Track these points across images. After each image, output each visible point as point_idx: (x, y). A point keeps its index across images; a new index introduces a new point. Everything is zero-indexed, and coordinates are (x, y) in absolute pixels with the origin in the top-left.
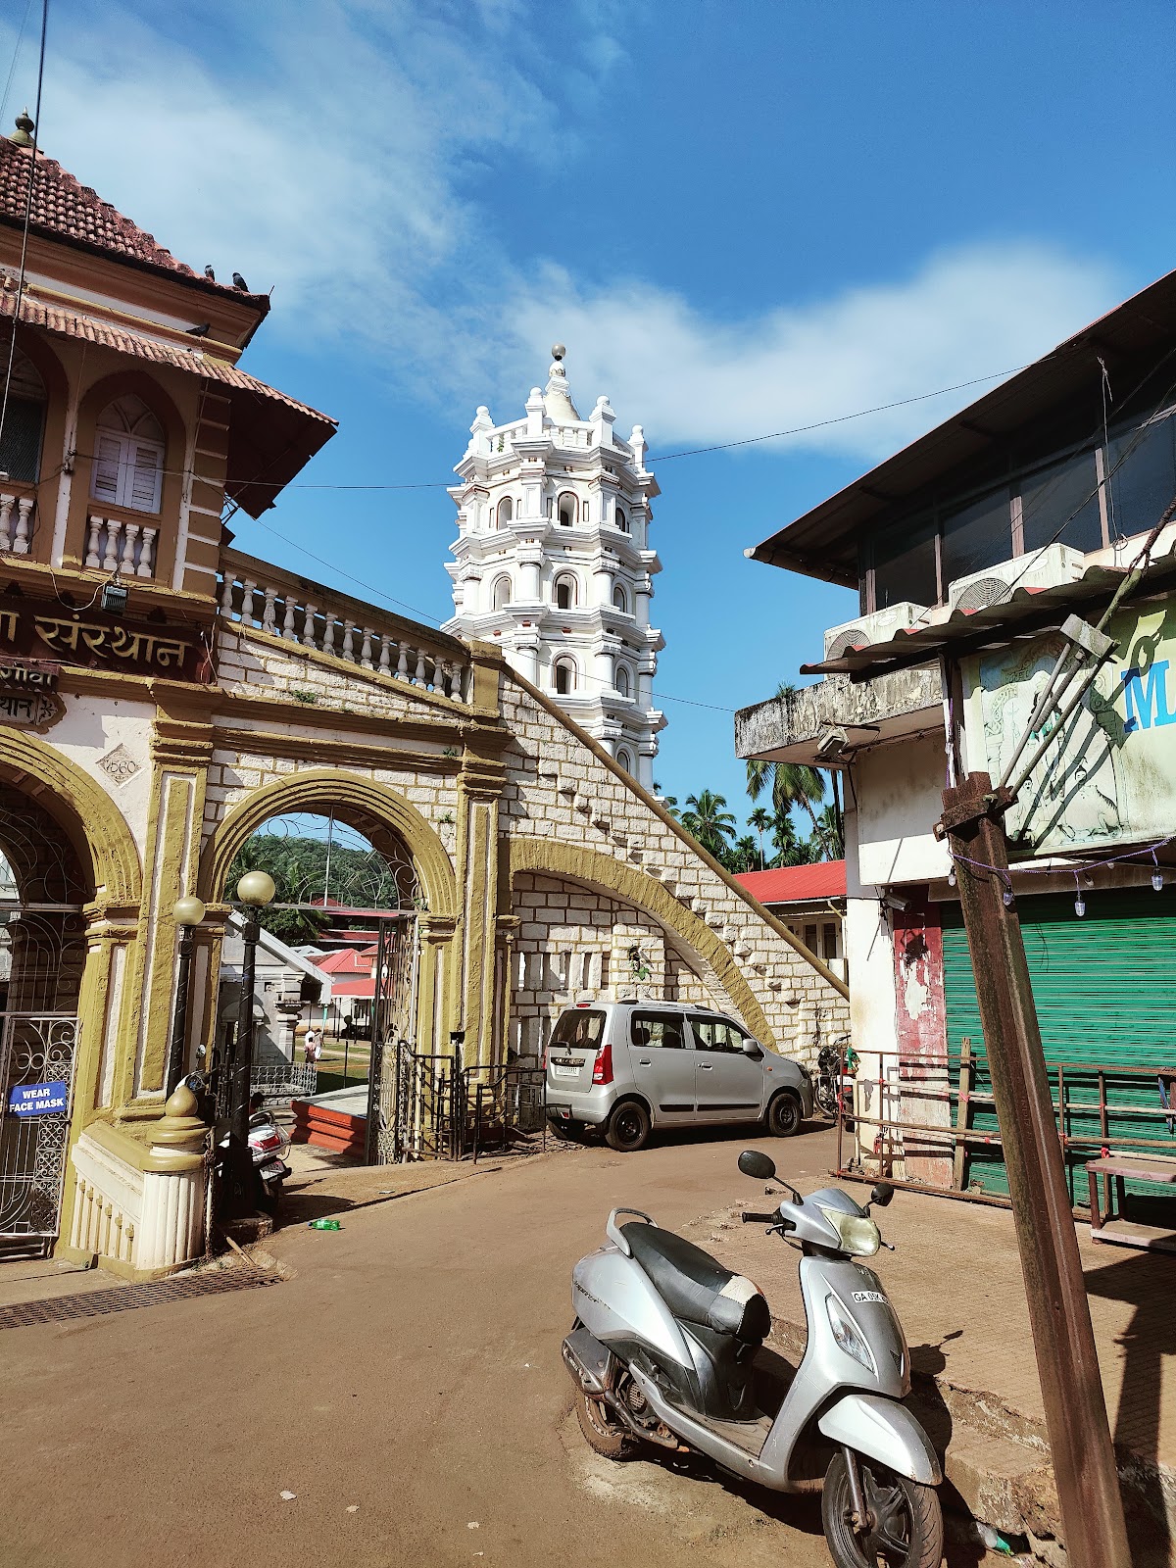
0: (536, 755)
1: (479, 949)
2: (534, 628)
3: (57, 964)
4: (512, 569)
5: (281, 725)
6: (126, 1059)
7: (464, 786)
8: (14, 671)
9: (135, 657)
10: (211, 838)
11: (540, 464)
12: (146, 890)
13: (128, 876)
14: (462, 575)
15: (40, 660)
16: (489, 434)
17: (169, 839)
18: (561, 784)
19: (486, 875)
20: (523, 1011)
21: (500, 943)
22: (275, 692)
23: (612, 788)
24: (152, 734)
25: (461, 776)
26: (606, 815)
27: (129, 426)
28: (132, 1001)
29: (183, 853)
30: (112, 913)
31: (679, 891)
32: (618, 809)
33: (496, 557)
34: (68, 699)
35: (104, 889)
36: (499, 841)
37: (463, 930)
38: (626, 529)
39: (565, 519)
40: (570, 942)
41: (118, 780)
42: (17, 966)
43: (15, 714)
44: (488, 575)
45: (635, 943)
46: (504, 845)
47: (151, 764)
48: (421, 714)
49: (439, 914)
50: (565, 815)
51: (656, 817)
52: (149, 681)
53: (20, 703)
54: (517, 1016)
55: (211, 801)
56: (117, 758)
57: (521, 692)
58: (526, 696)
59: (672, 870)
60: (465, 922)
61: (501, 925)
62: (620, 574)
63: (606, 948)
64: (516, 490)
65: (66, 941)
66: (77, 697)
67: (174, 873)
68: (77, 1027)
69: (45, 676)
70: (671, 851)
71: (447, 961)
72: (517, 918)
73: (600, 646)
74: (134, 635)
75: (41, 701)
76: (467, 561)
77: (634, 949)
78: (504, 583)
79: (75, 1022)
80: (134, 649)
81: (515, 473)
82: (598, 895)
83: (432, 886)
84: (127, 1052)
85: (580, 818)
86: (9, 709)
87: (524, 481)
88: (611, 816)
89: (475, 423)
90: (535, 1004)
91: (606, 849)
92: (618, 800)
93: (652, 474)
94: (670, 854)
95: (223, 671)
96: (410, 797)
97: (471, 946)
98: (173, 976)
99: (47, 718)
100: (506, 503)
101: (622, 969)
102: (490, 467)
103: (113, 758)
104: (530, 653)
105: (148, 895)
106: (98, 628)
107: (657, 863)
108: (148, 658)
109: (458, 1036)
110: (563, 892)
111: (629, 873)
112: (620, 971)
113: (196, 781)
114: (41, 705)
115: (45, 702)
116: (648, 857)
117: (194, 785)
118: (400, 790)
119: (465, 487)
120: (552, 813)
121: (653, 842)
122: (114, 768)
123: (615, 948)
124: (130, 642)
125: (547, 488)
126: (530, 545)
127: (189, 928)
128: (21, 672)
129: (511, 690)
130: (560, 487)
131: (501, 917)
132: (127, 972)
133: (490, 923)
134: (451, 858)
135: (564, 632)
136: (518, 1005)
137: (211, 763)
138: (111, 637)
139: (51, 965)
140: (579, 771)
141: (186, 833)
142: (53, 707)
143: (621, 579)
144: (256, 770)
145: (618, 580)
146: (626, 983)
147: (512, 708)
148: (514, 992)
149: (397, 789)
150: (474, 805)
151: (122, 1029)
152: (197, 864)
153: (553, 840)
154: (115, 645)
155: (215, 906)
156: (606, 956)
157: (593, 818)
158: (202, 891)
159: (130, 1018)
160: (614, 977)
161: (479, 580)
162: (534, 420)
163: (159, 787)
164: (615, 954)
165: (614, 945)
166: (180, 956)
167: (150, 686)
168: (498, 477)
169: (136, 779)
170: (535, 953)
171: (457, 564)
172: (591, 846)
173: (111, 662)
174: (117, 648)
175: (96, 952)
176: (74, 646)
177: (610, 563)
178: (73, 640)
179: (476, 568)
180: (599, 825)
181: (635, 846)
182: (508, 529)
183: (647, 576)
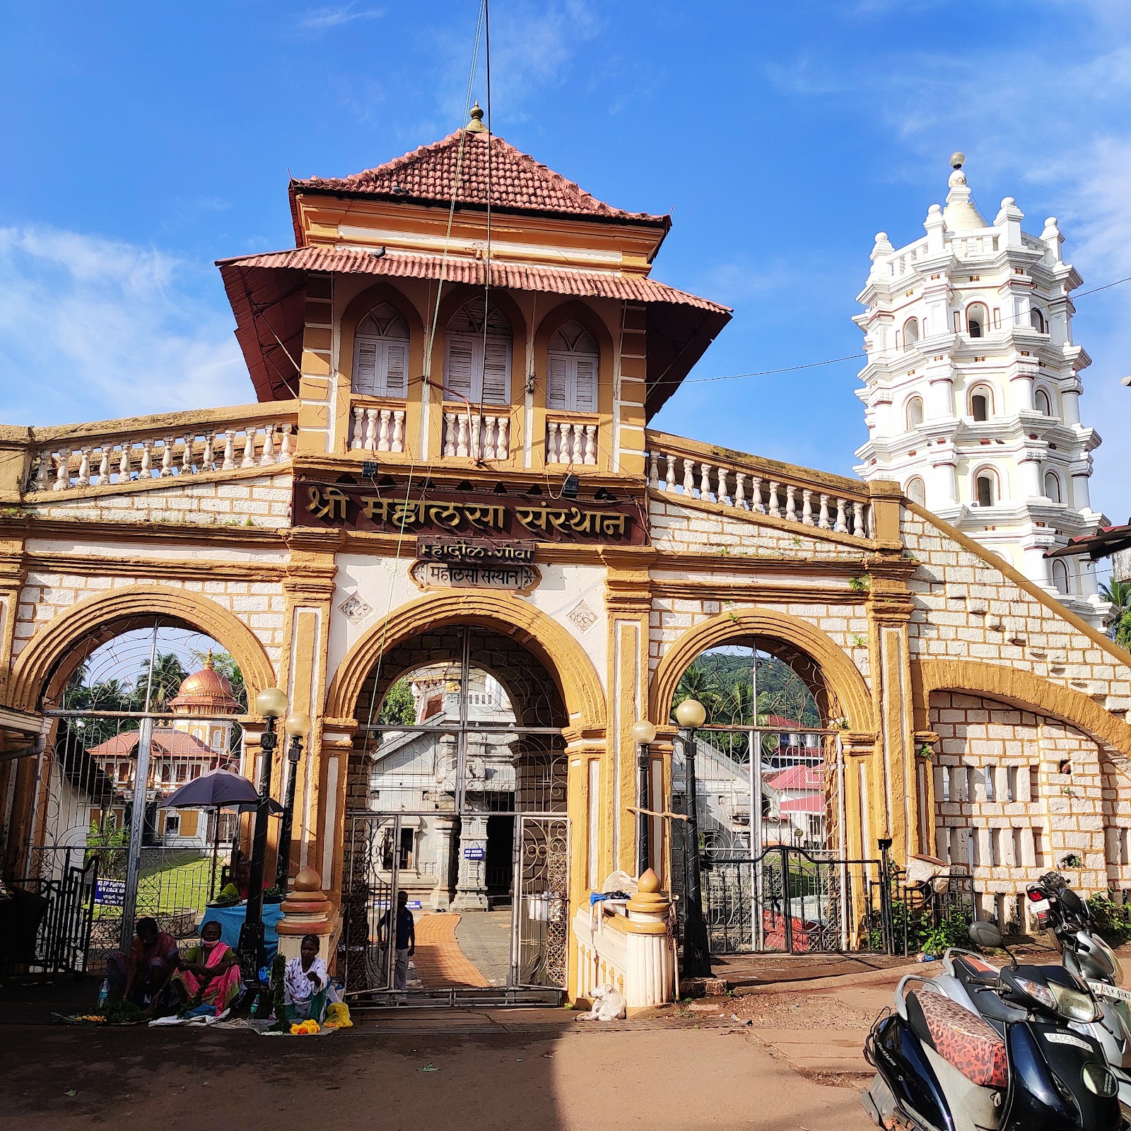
0: (943, 580)
1: (899, 763)
2: (949, 444)
3: (549, 775)
4: (922, 388)
5: (704, 573)
6: (606, 851)
7: (872, 614)
8: (504, 551)
9: (588, 530)
10: (656, 671)
11: (944, 280)
12: (610, 716)
13: (596, 704)
14: (871, 401)
15: (522, 541)
16: (889, 258)
17: (624, 673)
18: (971, 605)
19: (901, 695)
20: (949, 821)
21: (919, 758)
22: (698, 546)
23: (1026, 605)
24: (604, 589)
25: (869, 605)
26: (1020, 632)
27: (570, 345)
28: (607, 805)
29: (635, 685)
30: (587, 734)
31: (1109, 704)
32: (1034, 625)
33: (905, 378)
34: (542, 567)
35: (578, 715)
36: (911, 662)
37: (883, 746)
38: (1045, 330)
39: (975, 329)
40: (993, 756)
41: (583, 629)
42: (522, 777)
43: (507, 582)
44: (899, 397)
45: (1065, 757)
46: (915, 667)
47: (606, 613)
48: (828, 552)
49: (859, 732)
50: (977, 635)
51: (1076, 631)
52: (600, 548)
53: (510, 574)
54: (944, 826)
55: (653, 641)
56: (581, 611)
57: (923, 523)
58: (928, 525)
59: (1100, 683)
60: (884, 738)
61: (917, 741)
62: (1040, 376)
63: (1034, 762)
64: (919, 310)
65: (555, 757)
66: (549, 565)
67: (631, 702)
68: (568, 823)
69: (526, 552)
70: (1098, 664)
71: (870, 773)
72: (936, 733)
73: (1024, 453)
74: (585, 512)
75: (524, 572)
76: (876, 386)
77: (1063, 763)
78: (916, 405)
79: (566, 821)
80: (587, 524)
81: (917, 293)
82: (1021, 710)
83: (850, 706)
84: (606, 846)
85: (995, 637)
86: (503, 579)
87: (928, 300)
88: (1027, 632)
89: (874, 250)
90: (962, 816)
91: (1026, 666)
92: (1033, 617)
93: (1070, 266)
94: (1096, 668)
95: (654, 533)
96: (823, 627)
97: (891, 759)
98: (636, 785)
99: (529, 583)
100: (912, 323)
101: (1051, 782)
102: (891, 291)
103: (578, 611)
104: (948, 469)
105: (612, 720)
106: (560, 510)
107: (1081, 677)
108: (598, 529)
109: (885, 844)
110: (983, 708)
111: (1052, 688)
112: (1050, 784)
113: (641, 624)
114: (524, 574)
115: (527, 572)
116: (1070, 672)
117: (639, 627)
118: (813, 622)
119: (869, 314)
120: (964, 634)
121: (1076, 656)
122: (579, 619)
123: (1043, 761)
124: (583, 518)
125: (952, 302)
126: (939, 362)
127: (645, 746)
128: (510, 551)
129: (912, 521)
130: (966, 298)
131: (919, 733)
132: (601, 782)
133: (908, 739)
134: (866, 680)
135: (982, 443)
136: (944, 816)
137: (651, 610)
138: (570, 516)
139: (546, 776)
140: (989, 592)
141: (636, 669)
142: (533, 575)
143: (1042, 381)
144: (687, 613)
145: (1038, 383)
146: (1058, 796)
147: (915, 538)
148: (938, 804)
149: (810, 620)
150: (884, 630)
151: (601, 827)
152: (646, 693)
153: (967, 659)
154: (572, 522)
155: (664, 728)
156: (1034, 770)
157: (1008, 636)
158: (652, 717)
159: (606, 819)
160: (1043, 790)
161: (890, 403)
162: (934, 236)
163: (613, 632)
164: (1044, 767)
165: (1042, 758)
166: (639, 768)
167: (600, 552)
168: (901, 300)
169: (595, 626)
170: (957, 767)
171: (867, 389)
172: (1008, 663)
173: (570, 536)
174: (575, 525)
175: (576, 765)
176: (544, 527)
177: (1028, 368)
178: (542, 522)
179: (885, 391)
180: (1015, 642)
181: (1056, 660)
182: (915, 350)
183: (1073, 373)
